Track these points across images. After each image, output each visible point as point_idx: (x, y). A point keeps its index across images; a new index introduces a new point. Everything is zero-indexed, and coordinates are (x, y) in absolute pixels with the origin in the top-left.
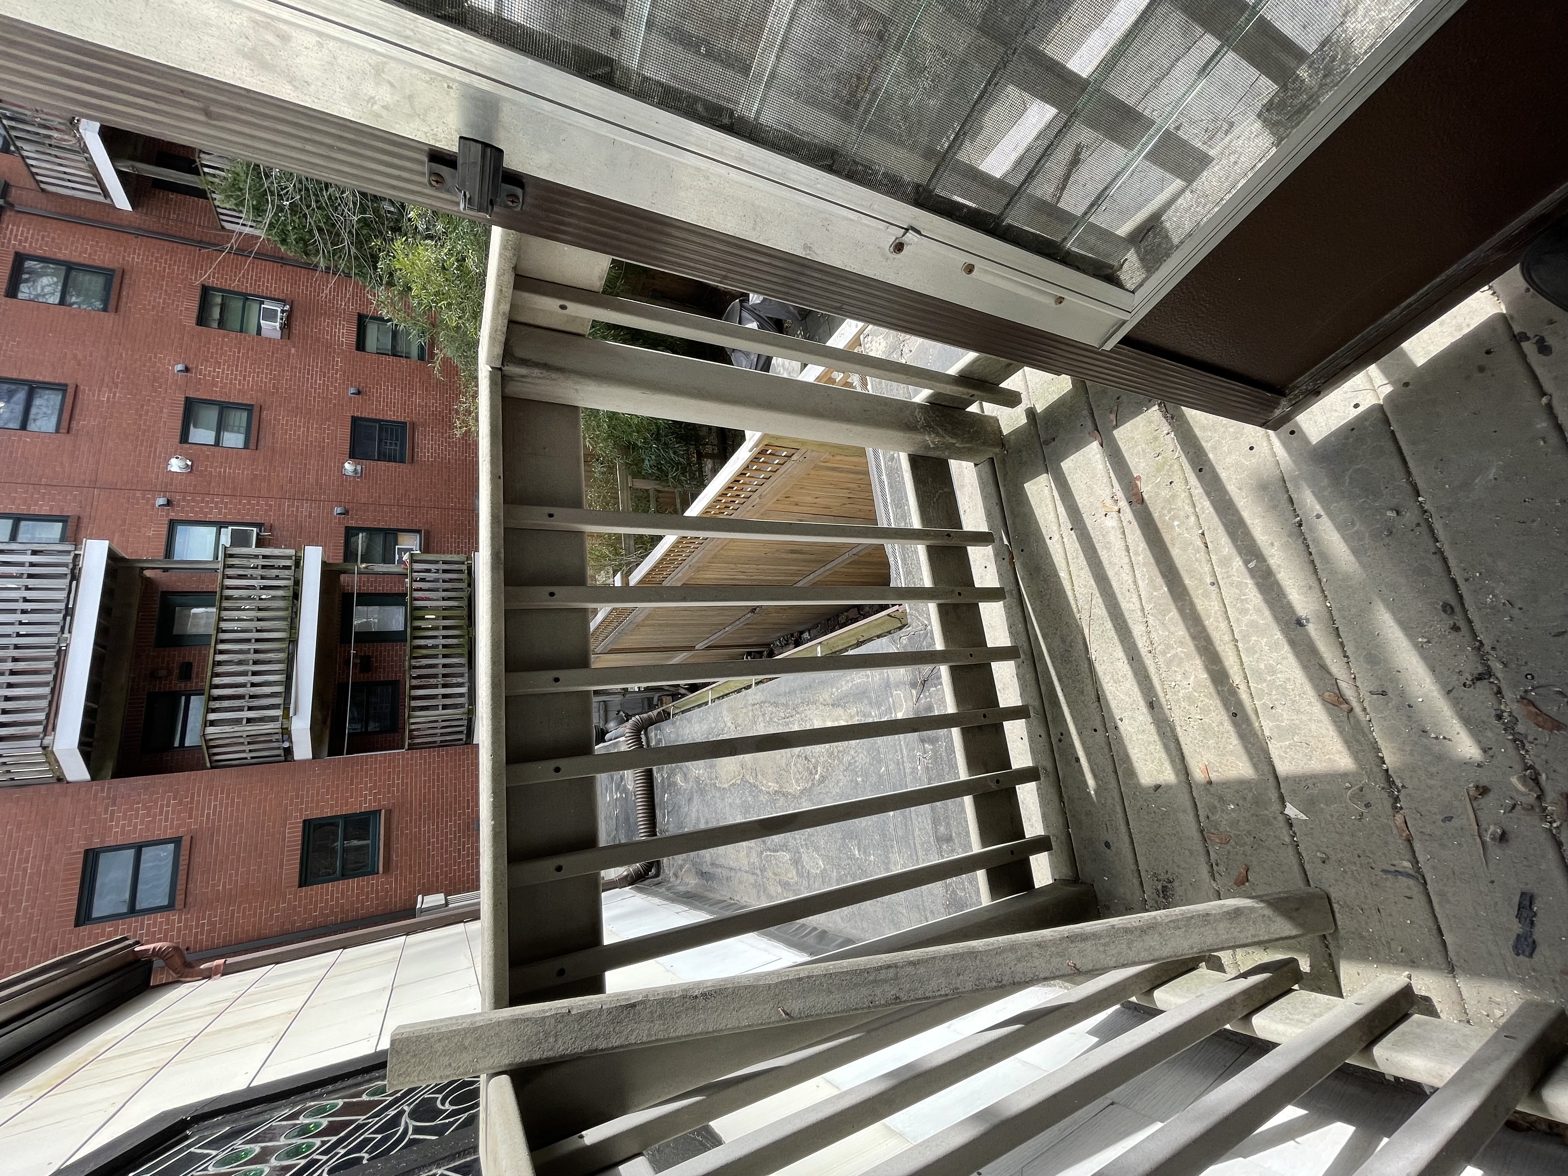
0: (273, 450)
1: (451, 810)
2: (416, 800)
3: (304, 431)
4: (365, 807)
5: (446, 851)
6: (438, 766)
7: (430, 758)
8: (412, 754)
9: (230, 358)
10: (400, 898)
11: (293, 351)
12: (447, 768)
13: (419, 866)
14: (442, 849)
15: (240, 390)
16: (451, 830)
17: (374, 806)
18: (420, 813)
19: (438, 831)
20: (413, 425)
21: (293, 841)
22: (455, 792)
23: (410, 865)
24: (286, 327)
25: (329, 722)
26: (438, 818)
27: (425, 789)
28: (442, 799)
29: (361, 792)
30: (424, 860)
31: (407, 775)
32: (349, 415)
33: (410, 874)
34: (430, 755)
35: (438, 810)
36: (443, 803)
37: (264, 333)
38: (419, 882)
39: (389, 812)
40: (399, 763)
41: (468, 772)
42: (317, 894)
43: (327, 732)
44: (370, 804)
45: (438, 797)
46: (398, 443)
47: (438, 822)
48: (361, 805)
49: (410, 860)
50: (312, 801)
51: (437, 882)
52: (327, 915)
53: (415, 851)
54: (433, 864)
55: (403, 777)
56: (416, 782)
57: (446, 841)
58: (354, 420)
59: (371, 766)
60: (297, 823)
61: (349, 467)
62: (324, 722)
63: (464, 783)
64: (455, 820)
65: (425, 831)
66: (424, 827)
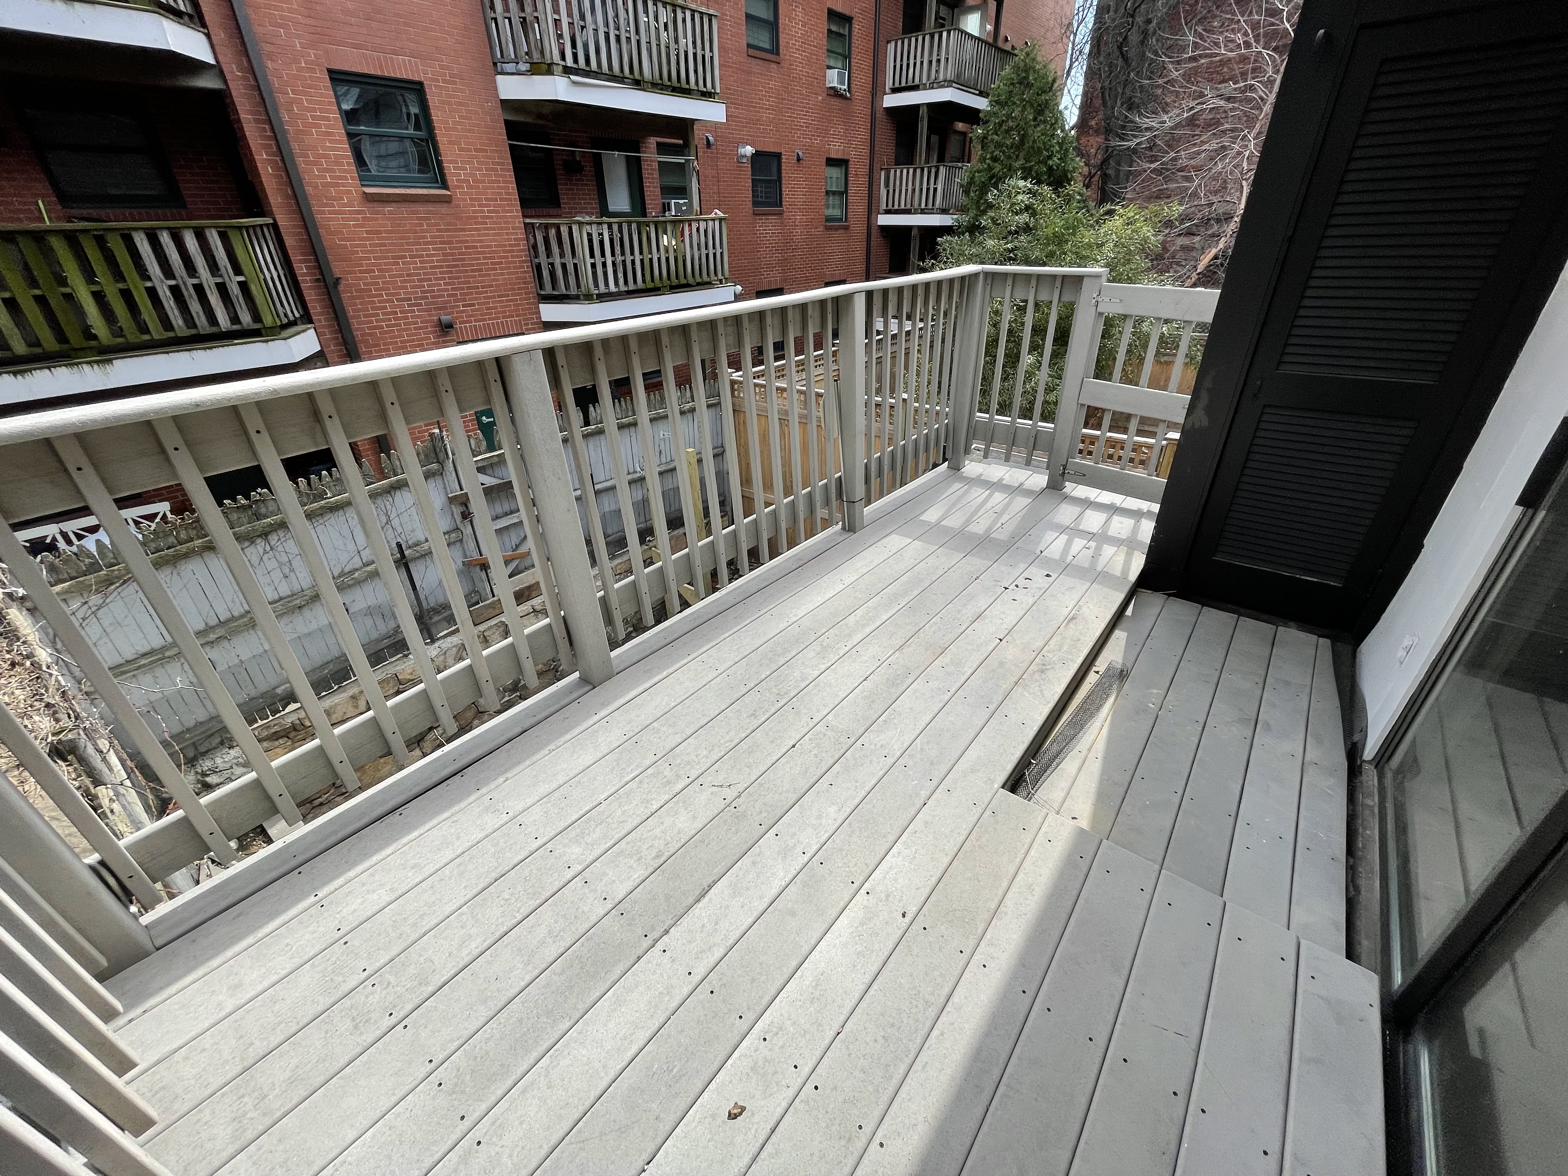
0: (749, 73)
1: (459, 283)
2: (468, 236)
3: (766, 105)
4: (449, 168)
5: (405, 281)
6: (509, 262)
7: (518, 251)
8: (519, 228)
9: (808, 36)
10: (330, 219)
11: (820, 98)
12: (508, 274)
13: (381, 245)
14: (408, 275)
15: (788, 43)
16: (434, 285)
17: (451, 180)
18: (451, 242)
19: (431, 267)
20: (780, 214)
21: (393, 66)
22: (483, 287)
23: (380, 232)
24: (834, 93)
25: (541, 122)
26: (448, 267)
27: (481, 247)
28: (472, 271)
29: (468, 163)
30: (389, 251)
31: (494, 223)
32: (783, 151)
33: (367, 232)
34: (522, 251)
35: (457, 266)
36: (467, 271)
37: (829, 72)
38: (357, 246)
39: (448, 200)
40: (508, 212)
41: (507, 301)
42: (321, 95)
43: (529, 120)
44: (454, 175)
45: (473, 265)
46: (764, 199)
47: (442, 267)
48: (451, 162)
49: (386, 232)
50: (449, 96)
51: (361, 272)
52: (290, 111)
53: (402, 238)
54: (386, 264)
55: (492, 217)
56: (488, 235)
57: (419, 280)
58: (778, 156)
59: (501, 176)
60: (418, 72)
61: (749, 150)
62: (540, 116)
63: (494, 297)
64: (447, 290)
65: (429, 249)
66: (434, 249)
